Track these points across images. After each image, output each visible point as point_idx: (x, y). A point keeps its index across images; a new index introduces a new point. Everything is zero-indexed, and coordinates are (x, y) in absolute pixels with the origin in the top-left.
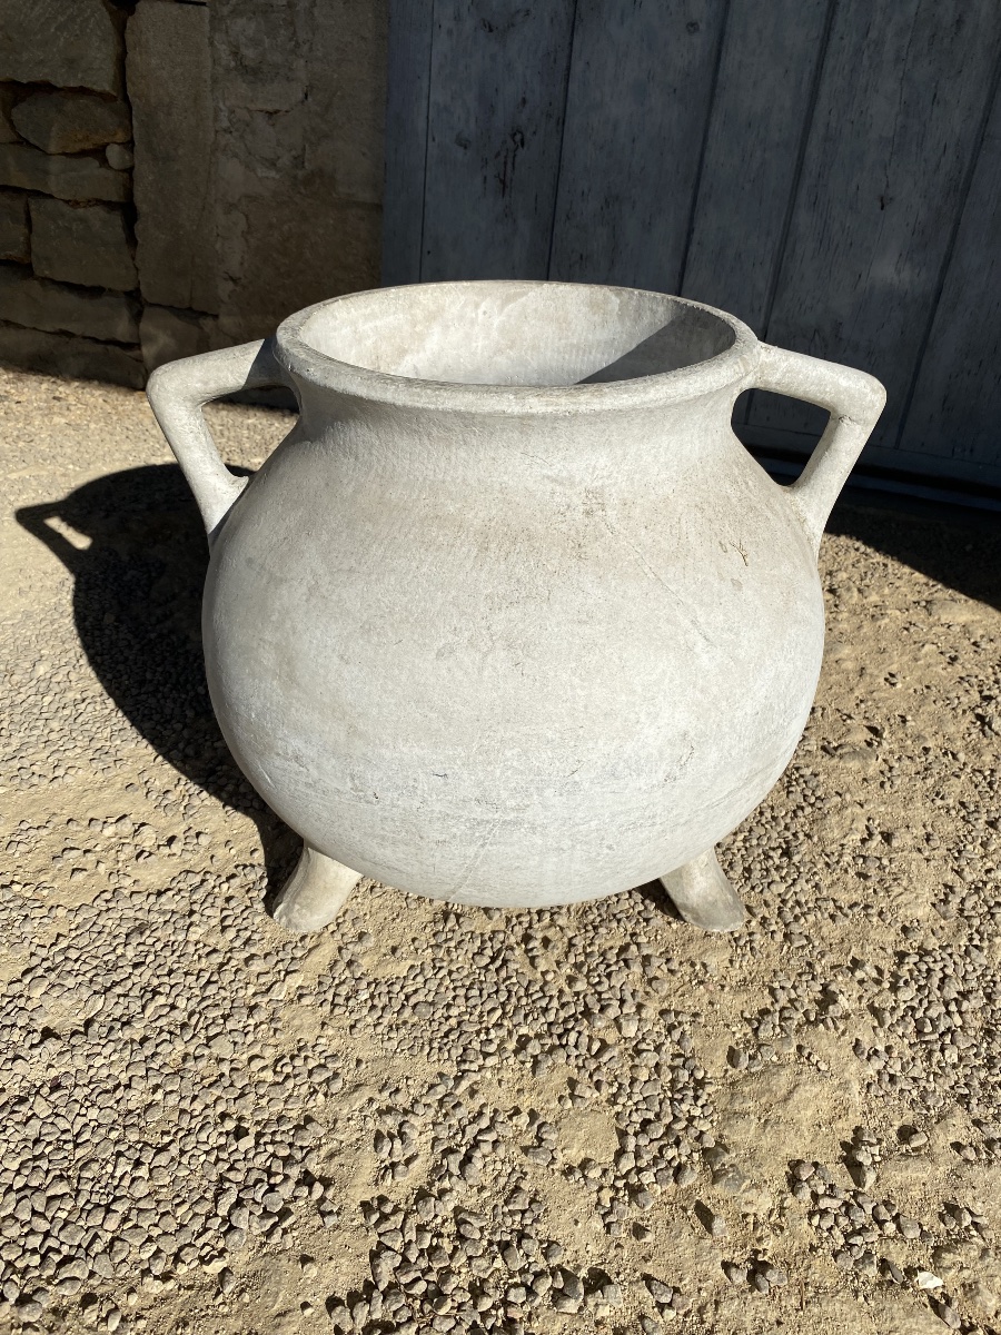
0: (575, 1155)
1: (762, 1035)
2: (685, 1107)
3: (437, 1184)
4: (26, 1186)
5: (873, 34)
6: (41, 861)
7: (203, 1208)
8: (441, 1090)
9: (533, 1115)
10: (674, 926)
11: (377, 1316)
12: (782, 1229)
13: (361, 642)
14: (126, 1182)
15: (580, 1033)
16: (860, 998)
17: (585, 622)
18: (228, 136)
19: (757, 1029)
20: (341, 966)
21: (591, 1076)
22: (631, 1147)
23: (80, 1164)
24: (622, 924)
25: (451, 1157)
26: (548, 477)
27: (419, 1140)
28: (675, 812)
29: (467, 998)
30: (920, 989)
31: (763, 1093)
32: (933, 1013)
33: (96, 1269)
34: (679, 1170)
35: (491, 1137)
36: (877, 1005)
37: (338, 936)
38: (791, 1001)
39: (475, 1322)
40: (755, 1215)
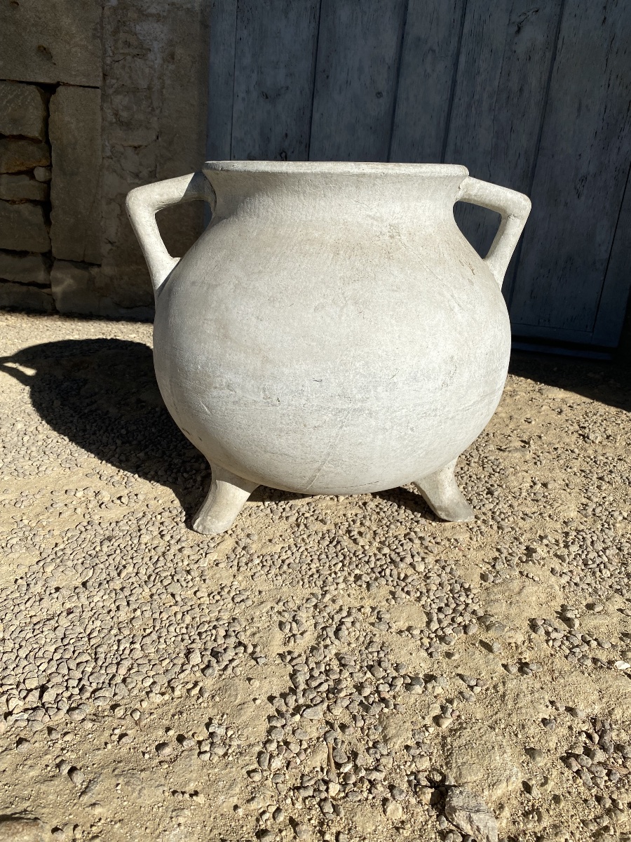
0: (402, 625)
1: (498, 567)
2: (462, 599)
3: (322, 642)
4: (61, 658)
5: (477, 97)
6: (38, 510)
7: (180, 661)
8: (314, 601)
9: (373, 609)
10: (434, 524)
11: (301, 701)
12: (532, 648)
13: (269, 308)
14: (127, 652)
15: (391, 570)
16: (548, 552)
17: (396, 291)
18: (110, 160)
19: (494, 565)
20: (239, 549)
21: (403, 590)
22: (435, 618)
23: (95, 646)
24: (403, 523)
25: (328, 629)
26: (370, 216)
27: (308, 624)
28: (447, 409)
29: (320, 560)
30: (580, 546)
31: (506, 591)
32: (591, 556)
33: (117, 691)
34: (465, 627)
35: (350, 619)
36: (558, 554)
37: (234, 536)
38: (509, 554)
39: (361, 701)
40: (515, 643)
